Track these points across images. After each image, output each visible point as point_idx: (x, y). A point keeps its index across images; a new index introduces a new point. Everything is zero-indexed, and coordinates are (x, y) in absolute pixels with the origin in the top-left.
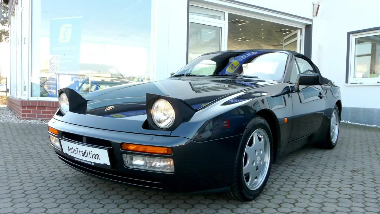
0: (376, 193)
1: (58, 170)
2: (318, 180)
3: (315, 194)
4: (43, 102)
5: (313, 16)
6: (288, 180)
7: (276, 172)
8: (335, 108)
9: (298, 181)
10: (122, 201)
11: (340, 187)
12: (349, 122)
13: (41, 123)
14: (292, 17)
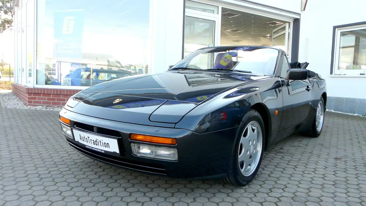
0: (357, 180)
1: (67, 155)
2: (304, 167)
3: (302, 180)
4: (48, 89)
5: (301, 10)
6: (277, 166)
7: (267, 159)
8: (321, 100)
9: (286, 168)
10: (129, 185)
11: (325, 174)
12: (332, 111)
13: (46, 109)
14: (282, 12)
